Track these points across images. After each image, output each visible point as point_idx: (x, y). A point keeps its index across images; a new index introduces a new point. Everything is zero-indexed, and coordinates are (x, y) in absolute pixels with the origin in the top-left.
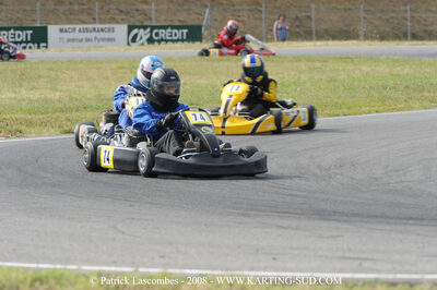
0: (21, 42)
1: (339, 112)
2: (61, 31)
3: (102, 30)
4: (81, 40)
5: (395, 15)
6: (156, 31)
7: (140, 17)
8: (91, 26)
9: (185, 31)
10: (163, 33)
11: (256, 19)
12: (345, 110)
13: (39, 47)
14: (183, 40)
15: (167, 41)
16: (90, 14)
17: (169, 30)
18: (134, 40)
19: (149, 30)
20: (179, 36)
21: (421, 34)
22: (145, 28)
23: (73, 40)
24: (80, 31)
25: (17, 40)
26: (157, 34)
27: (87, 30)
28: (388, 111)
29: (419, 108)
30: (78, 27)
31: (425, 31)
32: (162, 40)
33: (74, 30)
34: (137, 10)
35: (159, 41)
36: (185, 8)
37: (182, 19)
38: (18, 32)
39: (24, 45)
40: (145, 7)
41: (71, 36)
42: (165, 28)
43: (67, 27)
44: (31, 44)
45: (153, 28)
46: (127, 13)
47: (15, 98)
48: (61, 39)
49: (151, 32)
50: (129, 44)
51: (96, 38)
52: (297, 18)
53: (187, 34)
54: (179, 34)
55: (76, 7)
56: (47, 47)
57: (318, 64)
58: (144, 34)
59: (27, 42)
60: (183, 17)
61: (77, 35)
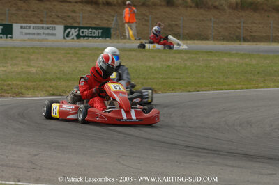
1: (222, 87)
2: (21, 27)
3: (48, 28)
4: (34, 34)
5: (231, 25)
6: (82, 30)
7: (70, 21)
9: (100, 31)
10: (87, 32)
11: (143, 25)
12: (226, 87)
13: (7, 37)
14: (99, 37)
15: (89, 37)
16: (38, 18)
17: (90, 30)
18: (68, 35)
19: (77, 29)
20: (96, 34)
21: (249, 38)
22: (75, 28)
23: (29, 34)
24: (33, 28)
26: (83, 32)
27: (38, 28)
28: (253, 88)
29: (273, 87)
30: (32, 25)
31: (251, 36)
32: (86, 36)
33: (30, 27)
34: (69, 17)
35: (84, 37)
36: (99, 16)
37: (97, 23)
40: (74, 14)
41: (28, 31)
42: (88, 28)
43: (25, 25)
44: (1, 35)
45: (80, 28)
46: (62, 18)
47: (5, 71)
48: (21, 33)
49: (79, 31)
50: (64, 38)
51: (43, 33)
52: (169, 25)
53: (102, 33)
54: (96, 32)
55: (30, 13)
56: (11, 37)
57: (193, 56)
58: (74, 32)
60: (97, 22)
61: (31, 31)
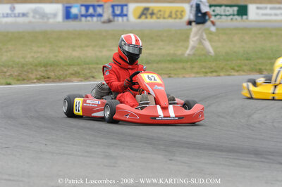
0: (230, 15)
2: (258, 8)
4: (271, 15)
8: (278, 6)
13: (242, 19)
23: (266, 15)
24: (270, 9)
25: (227, 13)
30: (269, 6)
33: (266, 8)
38: (228, 8)
39: (231, 17)
41: (264, 12)
43: (261, 5)
44: (237, 17)
48: (257, 14)
51: (281, 14)
56: (247, 19)
59: (234, 15)
61: (268, 11)
